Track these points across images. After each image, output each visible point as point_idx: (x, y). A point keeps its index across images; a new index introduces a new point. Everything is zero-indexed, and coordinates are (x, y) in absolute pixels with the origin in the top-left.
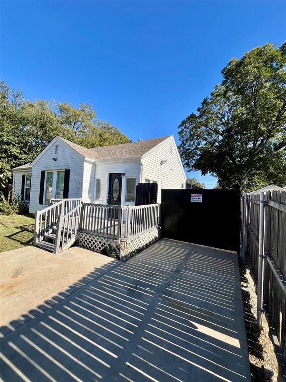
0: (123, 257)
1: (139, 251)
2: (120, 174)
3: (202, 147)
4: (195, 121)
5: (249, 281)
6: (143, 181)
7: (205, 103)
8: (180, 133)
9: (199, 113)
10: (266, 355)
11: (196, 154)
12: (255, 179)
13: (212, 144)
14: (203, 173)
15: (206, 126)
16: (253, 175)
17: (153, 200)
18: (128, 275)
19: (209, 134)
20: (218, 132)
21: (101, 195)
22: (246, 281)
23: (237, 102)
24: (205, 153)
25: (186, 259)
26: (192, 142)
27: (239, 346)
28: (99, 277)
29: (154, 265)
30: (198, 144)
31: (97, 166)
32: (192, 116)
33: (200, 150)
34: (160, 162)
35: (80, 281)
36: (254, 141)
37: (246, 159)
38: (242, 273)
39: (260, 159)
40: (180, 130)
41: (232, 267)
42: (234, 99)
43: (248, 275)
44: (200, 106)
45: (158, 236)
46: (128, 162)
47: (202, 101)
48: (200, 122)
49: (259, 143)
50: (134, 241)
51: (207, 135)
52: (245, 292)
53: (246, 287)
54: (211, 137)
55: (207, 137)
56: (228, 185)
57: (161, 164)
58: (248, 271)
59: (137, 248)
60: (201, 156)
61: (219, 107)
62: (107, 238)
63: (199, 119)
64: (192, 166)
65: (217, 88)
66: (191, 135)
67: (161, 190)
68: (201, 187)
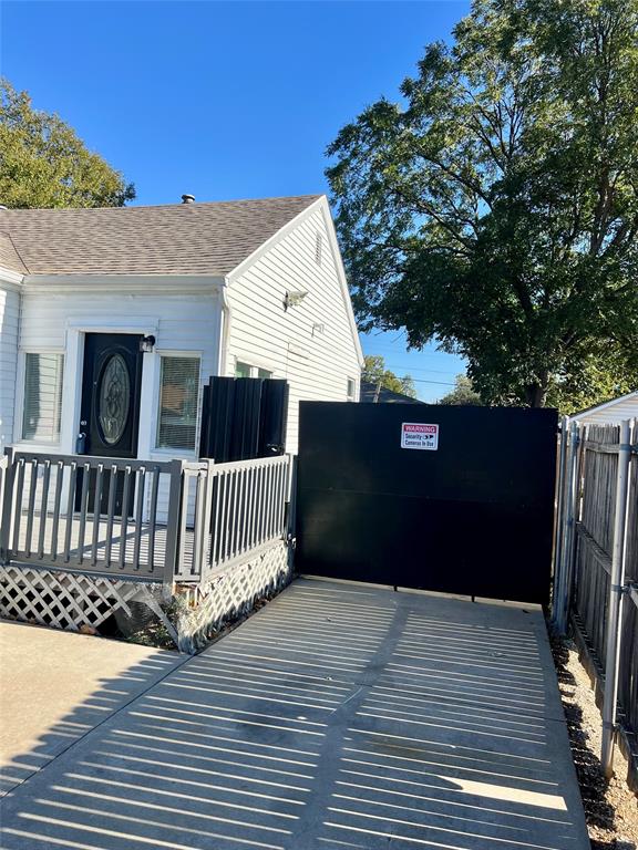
0: (187, 641)
1: (232, 620)
2: (135, 340)
3: (415, 238)
4: (394, 133)
5: (577, 679)
6: (229, 371)
7: (432, 62)
8: (334, 174)
9: (408, 101)
10: (621, 821)
11: (391, 262)
12: (591, 368)
13: (451, 227)
14: (416, 340)
15: (431, 156)
16: (582, 354)
17: (269, 442)
18: (223, 689)
19: (440, 190)
20: (473, 187)
21: (40, 422)
22: (569, 678)
23: (546, 78)
24: (426, 265)
25: (394, 633)
26: (378, 217)
27: (565, 808)
28: (128, 703)
29: (297, 657)
30: (401, 226)
31: (26, 302)
32: (383, 110)
33: (407, 251)
34: (282, 298)
35: (67, 719)
36: (594, 231)
37: (563, 294)
38: (559, 660)
39: (610, 298)
40: (334, 161)
41: (533, 646)
42: (534, 68)
43: (574, 664)
44: (415, 75)
45: (286, 570)
46: (168, 293)
47: (423, 55)
48: (410, 138)
49: (609, 238)
50: (219, 587)
51: (434, 193)
52: (568, 705)
53: (571, 695)
54: (448, 202)
55: (433, 200)
56: (504, 388)
57: (286, 305)
58: (574, 656)
59: (226, 609)
60: (410, 271)
61: (482, 89)
62: (123, 579)
63: (408, 125)
64: (376, 312)
65: (479, 12)
66: (375, 188)
67: (297, 406)
68: (400, 390)
